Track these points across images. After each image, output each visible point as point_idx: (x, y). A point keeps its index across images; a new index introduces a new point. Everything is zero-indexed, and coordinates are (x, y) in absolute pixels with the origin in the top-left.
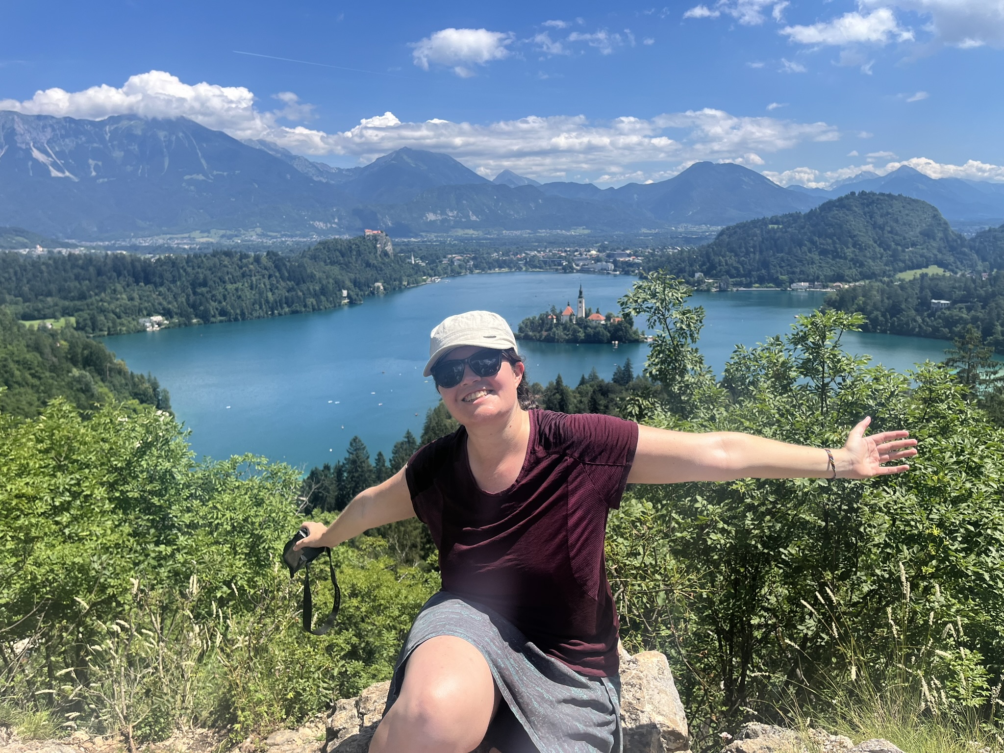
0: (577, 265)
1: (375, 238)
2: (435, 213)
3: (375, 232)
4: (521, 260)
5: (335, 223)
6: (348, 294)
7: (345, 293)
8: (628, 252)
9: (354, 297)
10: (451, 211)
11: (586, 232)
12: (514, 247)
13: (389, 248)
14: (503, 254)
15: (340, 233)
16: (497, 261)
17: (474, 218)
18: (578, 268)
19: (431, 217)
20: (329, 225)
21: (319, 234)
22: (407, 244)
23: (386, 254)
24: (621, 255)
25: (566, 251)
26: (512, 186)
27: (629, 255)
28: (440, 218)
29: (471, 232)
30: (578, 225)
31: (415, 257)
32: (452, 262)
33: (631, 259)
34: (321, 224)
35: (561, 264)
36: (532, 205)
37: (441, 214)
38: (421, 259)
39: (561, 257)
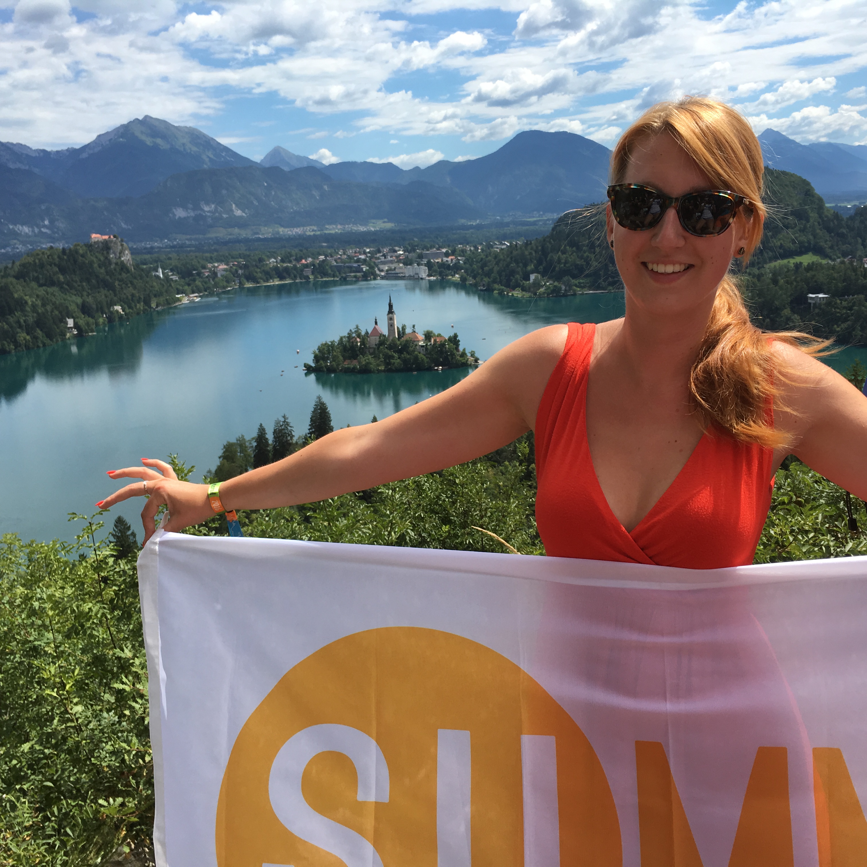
0: (382, 271)
1: (106, 246)
2: (185, 208)
3: (106, 237)
4: (307, 266)
5: (45, 226)
6: (75, 324)
7: (70, 323)
8: (444, 250)
9: (84, 327)
10: (207, 203)
11: (389, 225)
12: (297, 250)
13: (127, 257)
14: (283, 261)
15: (53, 240)
16: (276, 268)
17: (238, 213)
18: (383, 274)
19: (180, 213)
20: (36, 230)
21: (24, 243)
22: (150, 251)
23: (123, 267)
24: (437, 256)
25: (365, 253)
26: (286, 169)
27: (447, 255)
28: (192, 214)
29: (236, 230)
30: (378, 217)
31: (163, 269)
32: (214, 274)
33: (449, 259)
34: (26, 229)
35: (360, 270)
36: (316, 193)
37: (194, 209)
38: (172, 270)
39: (358, 261)
